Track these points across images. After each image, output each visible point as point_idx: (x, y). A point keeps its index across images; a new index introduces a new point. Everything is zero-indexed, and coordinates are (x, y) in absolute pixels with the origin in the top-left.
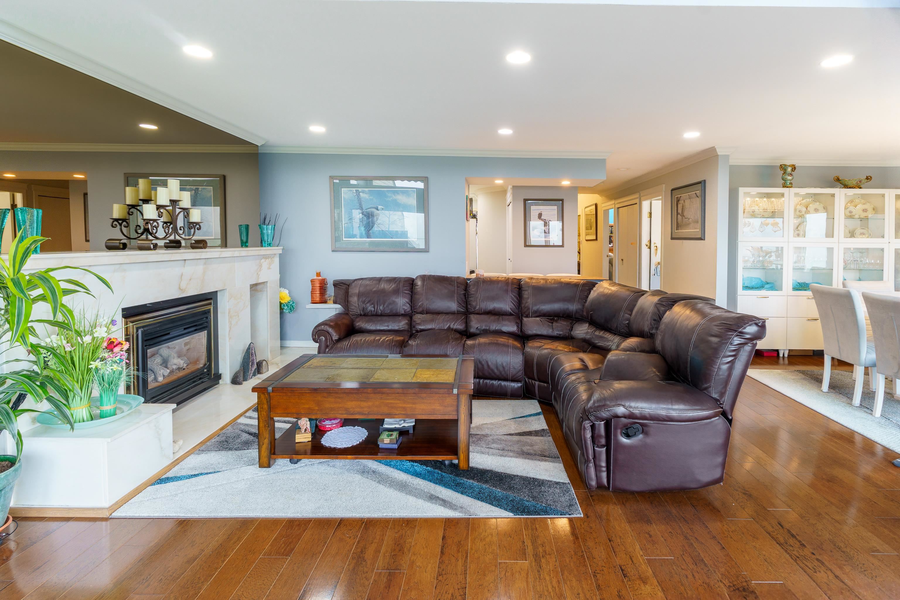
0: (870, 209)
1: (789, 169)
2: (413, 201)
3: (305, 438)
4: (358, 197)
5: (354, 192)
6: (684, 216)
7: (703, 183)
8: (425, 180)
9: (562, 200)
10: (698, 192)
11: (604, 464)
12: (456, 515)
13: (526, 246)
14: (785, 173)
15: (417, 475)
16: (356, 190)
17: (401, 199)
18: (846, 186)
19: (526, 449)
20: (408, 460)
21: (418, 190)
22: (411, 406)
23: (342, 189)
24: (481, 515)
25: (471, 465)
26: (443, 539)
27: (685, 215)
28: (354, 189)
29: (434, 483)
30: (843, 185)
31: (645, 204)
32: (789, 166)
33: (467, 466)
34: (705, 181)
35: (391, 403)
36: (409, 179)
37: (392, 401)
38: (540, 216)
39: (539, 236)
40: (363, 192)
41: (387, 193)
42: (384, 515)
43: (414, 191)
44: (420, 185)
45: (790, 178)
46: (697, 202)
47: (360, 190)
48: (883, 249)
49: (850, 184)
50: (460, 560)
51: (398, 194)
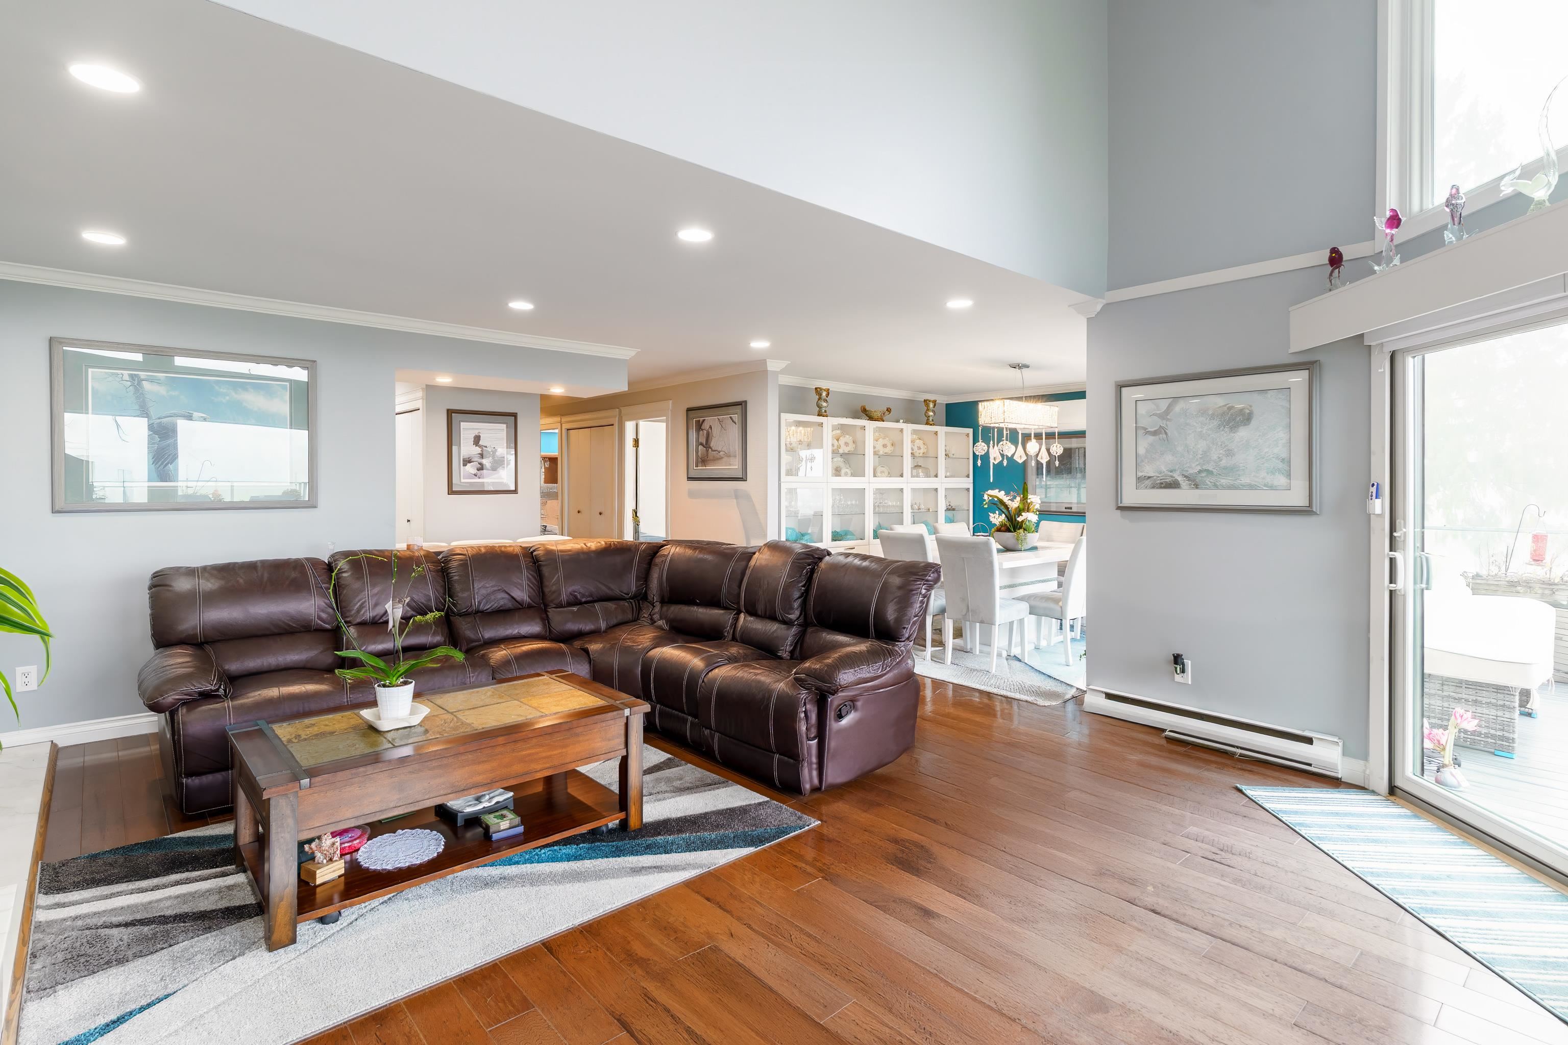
0: (889, 445)
1: (824, 394)
2: (282, 406)
3: (334, 871)
4: (136, 390)
5: (126, 377)
6: (710, 448)
7: (742, 405)
8: (309, 365)
9: (515, 415)
10: (735, 417)
11: (814, 760)
12: (693, 873)
13: (451, 492)
14: (820, 399)
15: (577, 858)
16: (131, 376)
17: (254, 400)
18: (871, 418)
19: (677, 783)
20: (537, 848)
21: (294, 384)
22: (560, 751)
23: (90, 370)
24: (720, 862)
25: (644, 820)
26: (709, 901)
27: (711, 446)
28: (126, 373)
29: (613, 857)
30: (868, 417)
31: (630, 426)
32: (825, 390)
33: (639, 823)
34: (746, 402)
35: (530, 755)
36: (275, 361)
37: (533, 751)
38: (477, 440)
39: (475, 475)
40: (151, 380)
41: (217, 388)
42: (601, 911)
43: (284, 387)
44: (300, 374)
45: (824, 404)
46: (734, 431)
47: (142, 374)
48: (902, 489)
49: (875, 415)
50: (756, 908)
51: (245, 389)
